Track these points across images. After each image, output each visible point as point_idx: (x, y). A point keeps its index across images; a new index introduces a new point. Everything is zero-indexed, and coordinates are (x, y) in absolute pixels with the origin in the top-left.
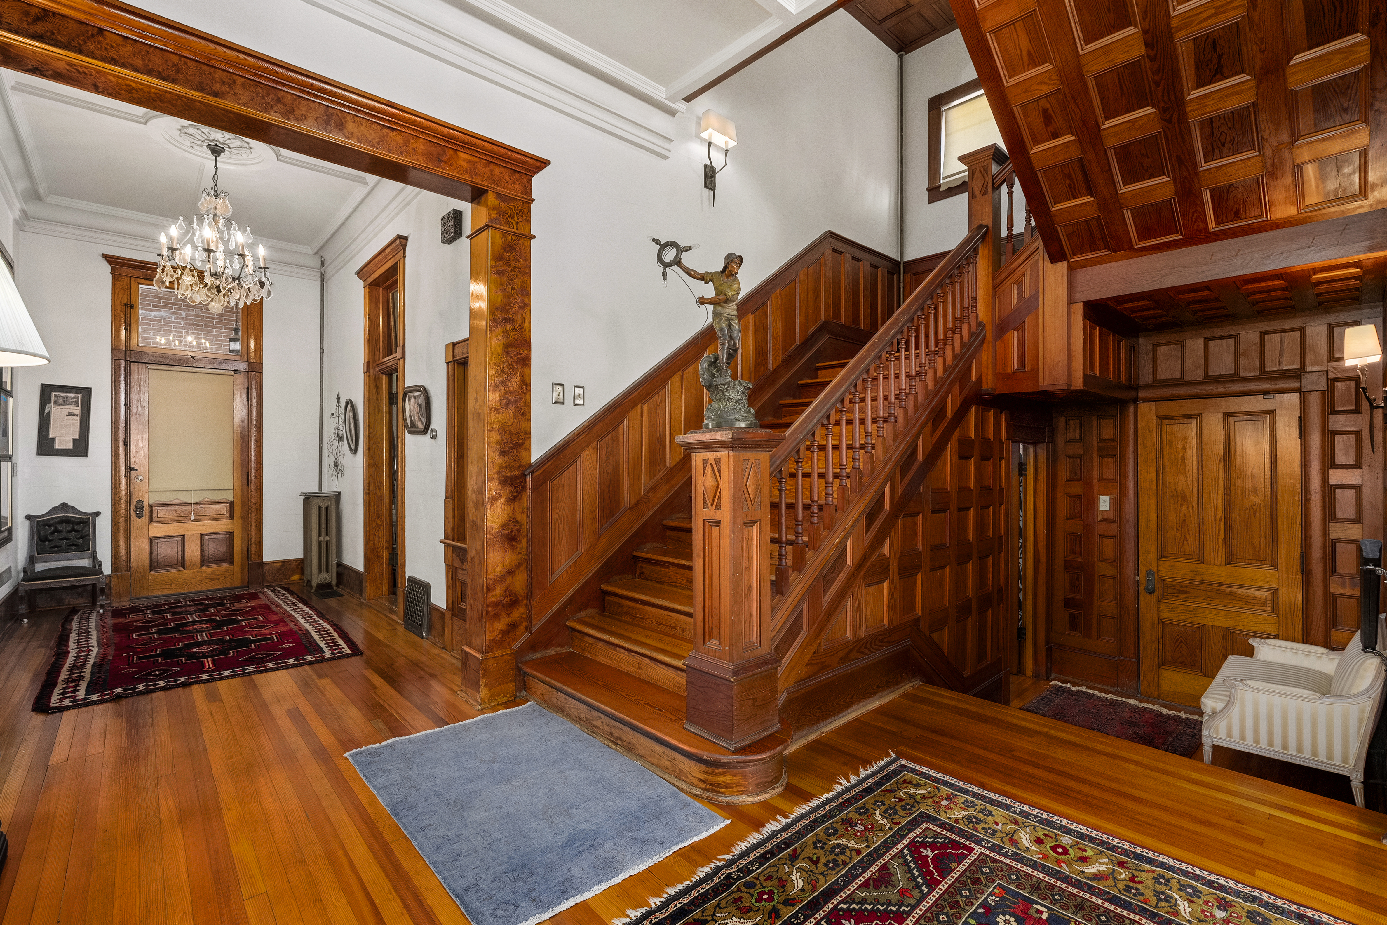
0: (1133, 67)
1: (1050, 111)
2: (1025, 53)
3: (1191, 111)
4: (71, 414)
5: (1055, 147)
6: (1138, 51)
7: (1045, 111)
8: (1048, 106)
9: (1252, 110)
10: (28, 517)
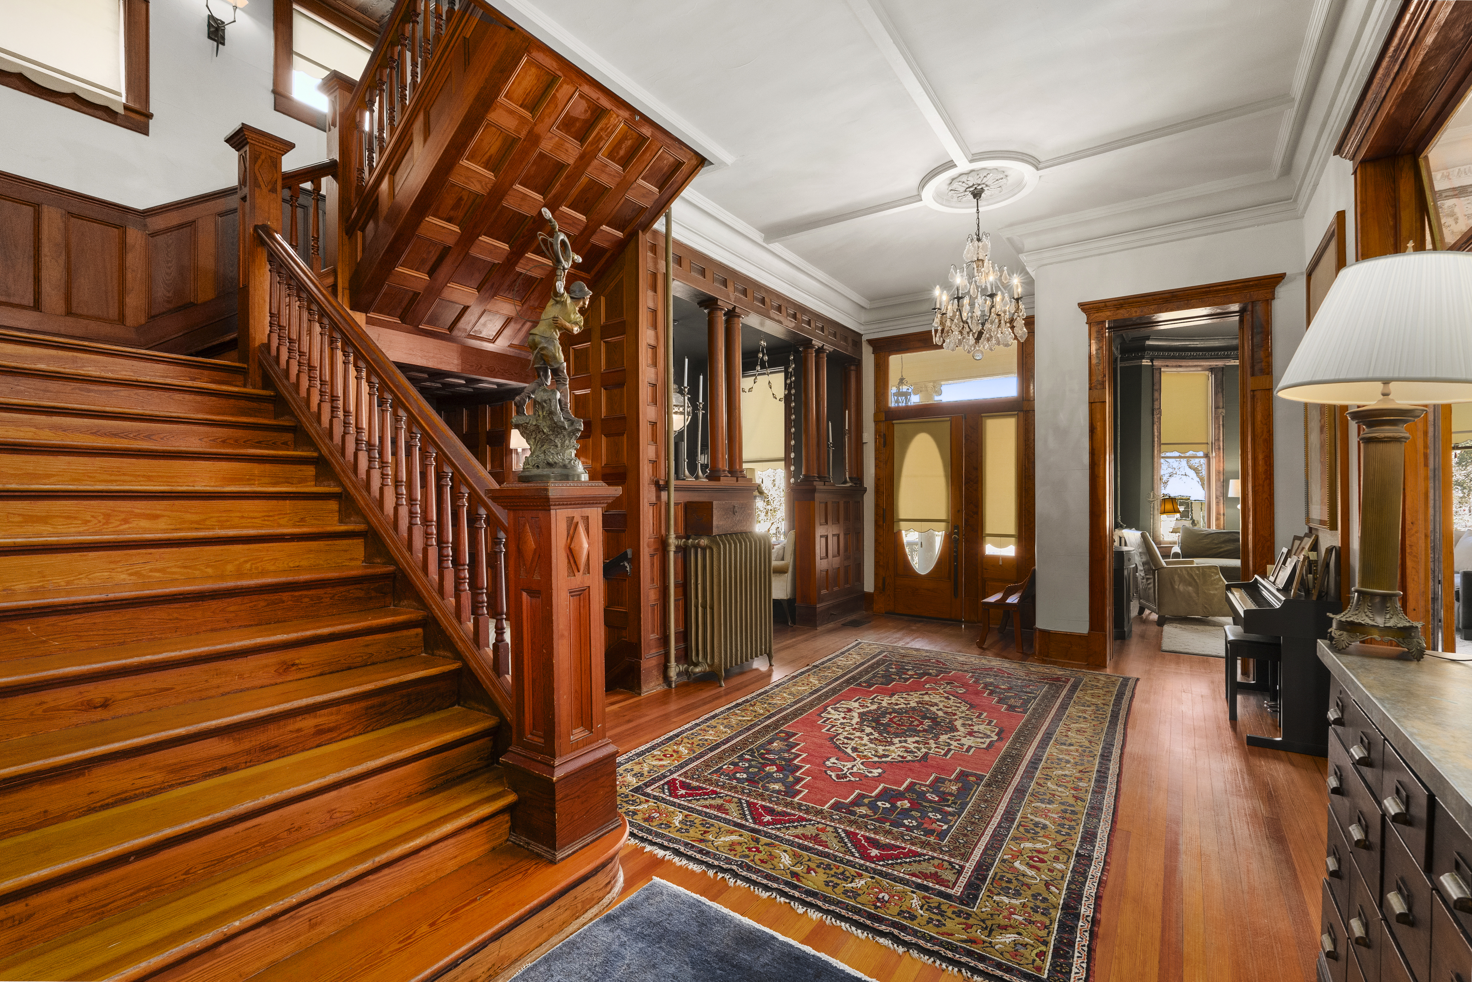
1: (463, 203)
2: (488, 154)
5: (444, 228)
7: (461, 199)
8: (465, 198)
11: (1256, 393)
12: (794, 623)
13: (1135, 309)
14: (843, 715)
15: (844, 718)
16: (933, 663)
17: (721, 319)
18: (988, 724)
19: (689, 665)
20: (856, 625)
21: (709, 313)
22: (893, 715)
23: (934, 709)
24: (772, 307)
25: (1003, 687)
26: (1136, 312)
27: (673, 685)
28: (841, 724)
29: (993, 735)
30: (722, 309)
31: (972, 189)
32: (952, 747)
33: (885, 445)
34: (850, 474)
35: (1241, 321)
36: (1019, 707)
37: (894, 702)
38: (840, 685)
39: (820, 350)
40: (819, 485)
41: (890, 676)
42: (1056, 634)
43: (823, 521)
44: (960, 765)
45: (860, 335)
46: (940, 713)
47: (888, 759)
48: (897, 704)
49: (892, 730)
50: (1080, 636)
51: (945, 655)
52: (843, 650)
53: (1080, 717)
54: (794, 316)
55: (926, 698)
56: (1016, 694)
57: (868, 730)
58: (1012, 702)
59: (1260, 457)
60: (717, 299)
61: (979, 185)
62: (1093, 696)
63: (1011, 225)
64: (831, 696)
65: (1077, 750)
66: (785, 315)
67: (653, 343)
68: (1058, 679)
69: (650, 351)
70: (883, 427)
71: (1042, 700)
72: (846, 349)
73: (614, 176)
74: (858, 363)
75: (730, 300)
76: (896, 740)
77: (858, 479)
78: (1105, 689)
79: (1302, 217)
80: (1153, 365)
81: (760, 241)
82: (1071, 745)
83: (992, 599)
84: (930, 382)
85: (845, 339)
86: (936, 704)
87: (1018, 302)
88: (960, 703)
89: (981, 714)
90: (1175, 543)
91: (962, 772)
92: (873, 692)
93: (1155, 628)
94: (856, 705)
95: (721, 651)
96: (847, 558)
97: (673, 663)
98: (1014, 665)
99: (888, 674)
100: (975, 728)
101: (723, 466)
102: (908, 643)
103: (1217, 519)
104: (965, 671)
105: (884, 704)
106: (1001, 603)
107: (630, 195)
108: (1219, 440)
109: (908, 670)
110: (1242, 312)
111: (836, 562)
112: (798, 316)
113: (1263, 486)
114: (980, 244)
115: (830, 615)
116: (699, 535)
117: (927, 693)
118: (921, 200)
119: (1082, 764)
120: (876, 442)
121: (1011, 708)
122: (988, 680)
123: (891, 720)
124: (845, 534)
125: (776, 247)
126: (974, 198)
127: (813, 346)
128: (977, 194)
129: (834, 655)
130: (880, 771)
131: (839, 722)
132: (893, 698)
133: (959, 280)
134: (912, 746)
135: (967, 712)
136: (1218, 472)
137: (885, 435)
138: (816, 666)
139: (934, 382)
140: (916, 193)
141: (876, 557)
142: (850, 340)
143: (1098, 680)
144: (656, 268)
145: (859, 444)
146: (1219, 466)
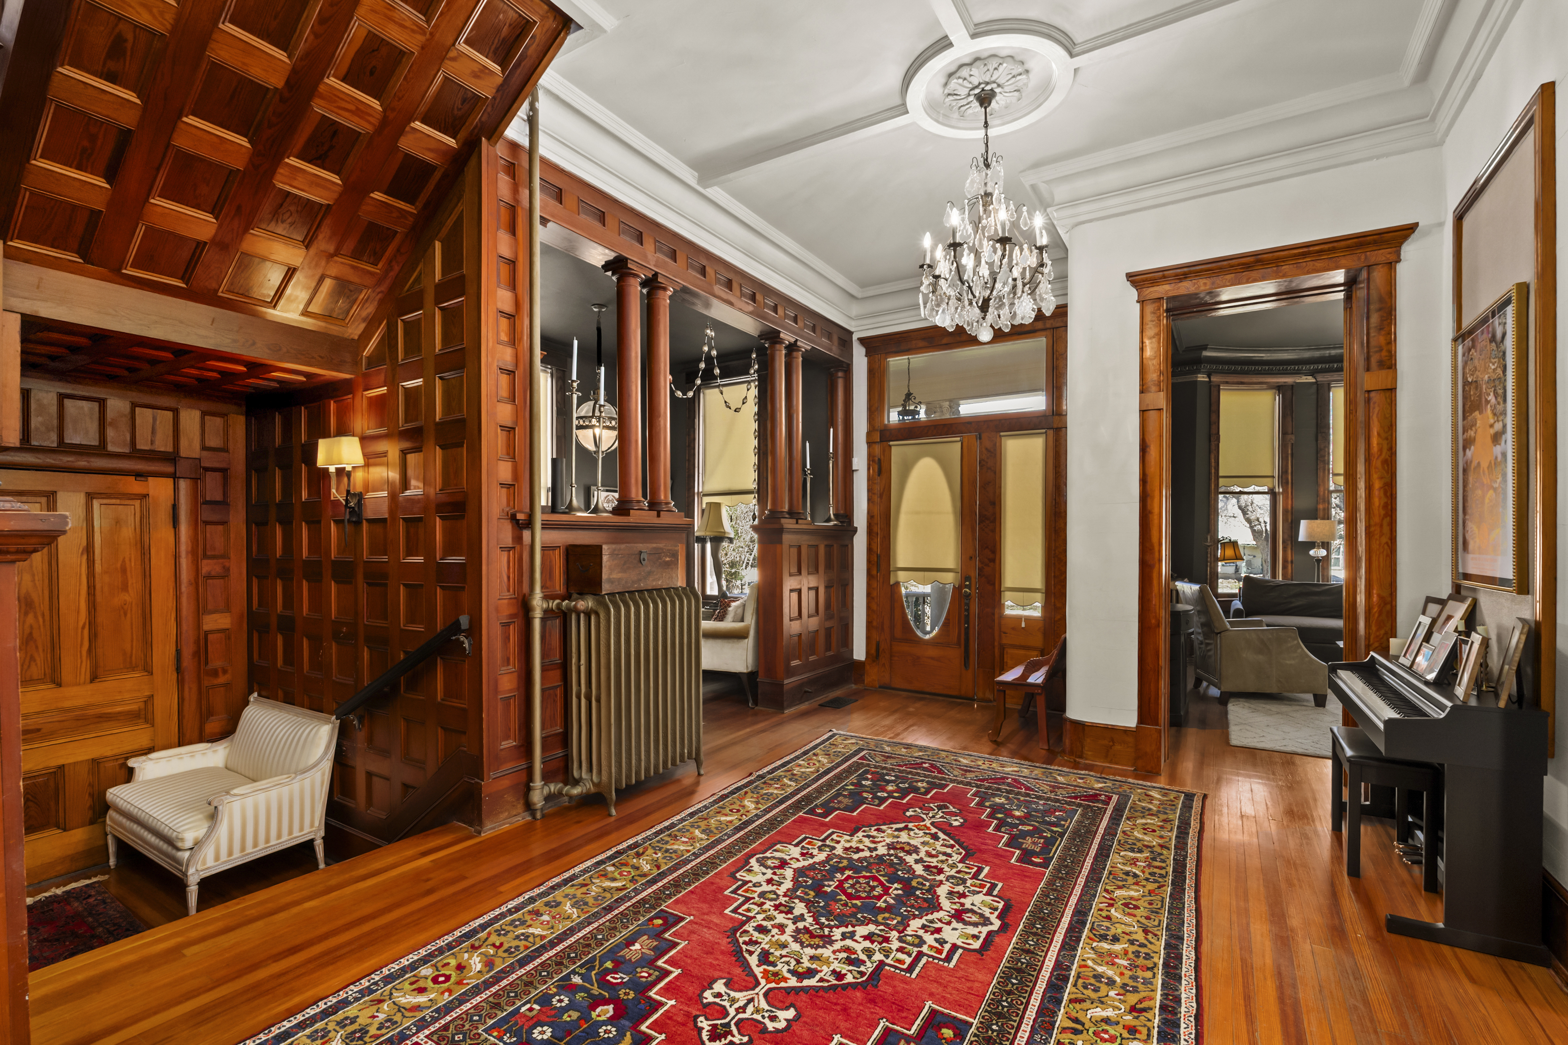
0: (259, 90)
3: (282, 174)
6: (276, 81)
9: (324, 209)
11: (1373, 394)
12: (756, 703)
13: (1204, 281)
14: (769, 874)
15: (769, 881)
16: (925, 769)
17: (636, 292)
18: (989, 893)
19: (566, 784)
20: (837, 705)
21: (618, 279)
22: (848, 873)
23: (910, 859)
24: (718, 281)
25: (1017, 813)
26: (1205, 284)
27: (539, 815)
28: (762, 895)
29: (993, 918)
30: (636, 276)
31: (977, 91)
32: (925, 949)
33: (880, 473)
34: (836, 508)
35: (1348, 298)
36: (1037, 855)
37: (854, 844)
38: (784, 812)
39: (792, 348)
40: (788, 523)
41: (860, 794)
42: (1094, 727)
43: (794, 570)
44: (931, 995)
45: (851, 333)
46: (919, 869)
47: (812, 982)
48: (858, 850)
49: (838, 908)
50: (1126, 731)
51: (944, 754)
52: (807, 748)
53: (1127, 873)
54: (753, 298)
55: (904, 837)
56: (1035, 828)
57: (800, 908)
58: (1028, 843)
59: (1377, 485)
60: (627, 259)
61: (987, 83)
62: (1145, 829)
63: (1037, 165)
64: (766, 832)
65: (1126, 952)
66: (738, 294)
67: (508, 307)
68: (1094, 798)
69: (504, 323)
70: (877, 449)
71: (1072, 839)
72: (827, 347)
73: (413, 31)
74: (847, 369)
75: (648, 262)
76: (837, 933)
77: (846, 516)
78: (1163, 817)
79: (1441, 143)
80: (1210, 381)
81: (693, 182)
82: (1116, 939)
83: (1010, 676)
84: (946, 400)
85: (829, 337)
86: (916, 850)
87: (1041, 253)
88: (952, 846)
89: (980, 870)
90: (1234, 596)
91: (933, 1013)
92: (827, 826)
93: (1217, 708)
94: (795, 852)
95: (621, 758)
96: (829, 616)
97: (538, 783)
98: (1037, 772)
99: (859, 789)
100: (967, 902)
101: (637, 495)
102: (898, 735)
103: (1284, 567)
104: (969, 784)
105: (839, 851)
106: (1020, 684)
107: (449, 69)
108: (1286, 472)
109: (888, 782)
110: (1350, 284)
111: (813, 623)
112: (759, 297)
113: (1381, 526)
114: (989, 172)
115: (802, 694)
116: (582, 594)
117: (906, 828)
118: (907, 112)
119: (1135, 990)
120: (869, 469)
121: (1027, 855)
122: (997, 800)
123: (840, 885)
124: (827, 587)
125: (715, 192)
126: (981, 105)
127: (781, 341)
128: (985, 99)
129: (792, 756)
130: (791, 1013)
131: (759, 890)
132: (855, 838)
133: (955, 218)
134: (859, 947)
135: (960, 865)
136: (1285, 511)
137: (879, 460)
138: (761, 777)
139: (950, 401)
140: (898, 101)
141: (868, 615)
142: (835, 338)
143: (1151, 799)
144: (517, 201)
145: (848, 472)
146: (1287, 504)
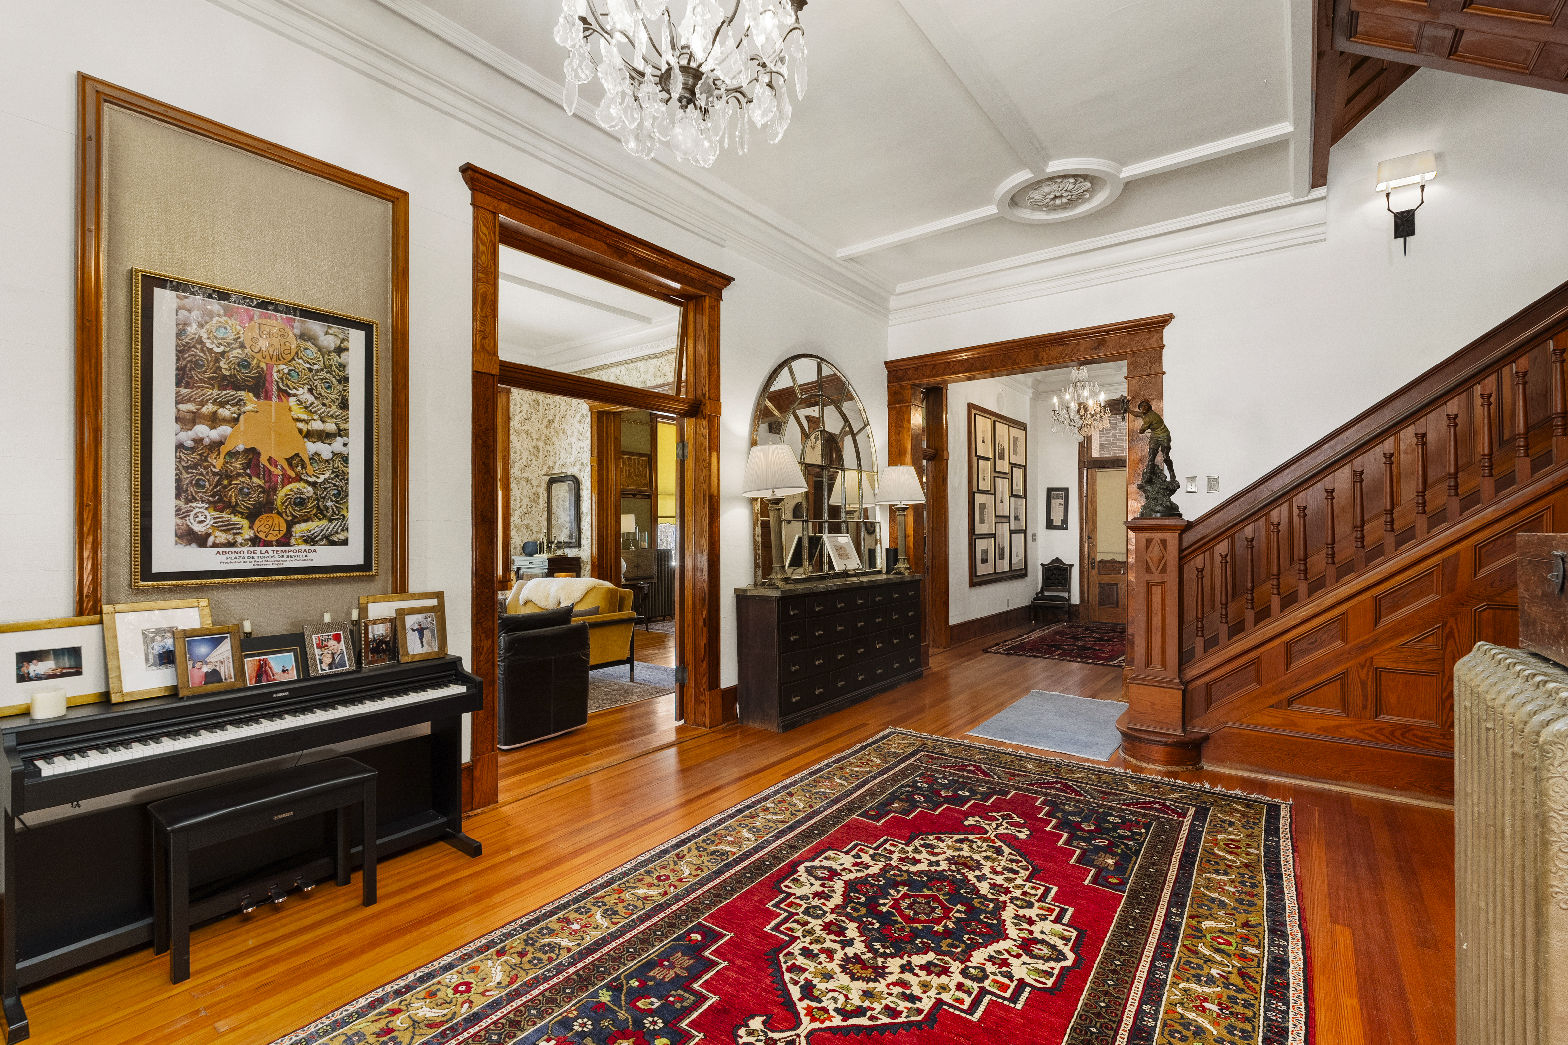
4: (1060, 504)
10: (1042, 565)
